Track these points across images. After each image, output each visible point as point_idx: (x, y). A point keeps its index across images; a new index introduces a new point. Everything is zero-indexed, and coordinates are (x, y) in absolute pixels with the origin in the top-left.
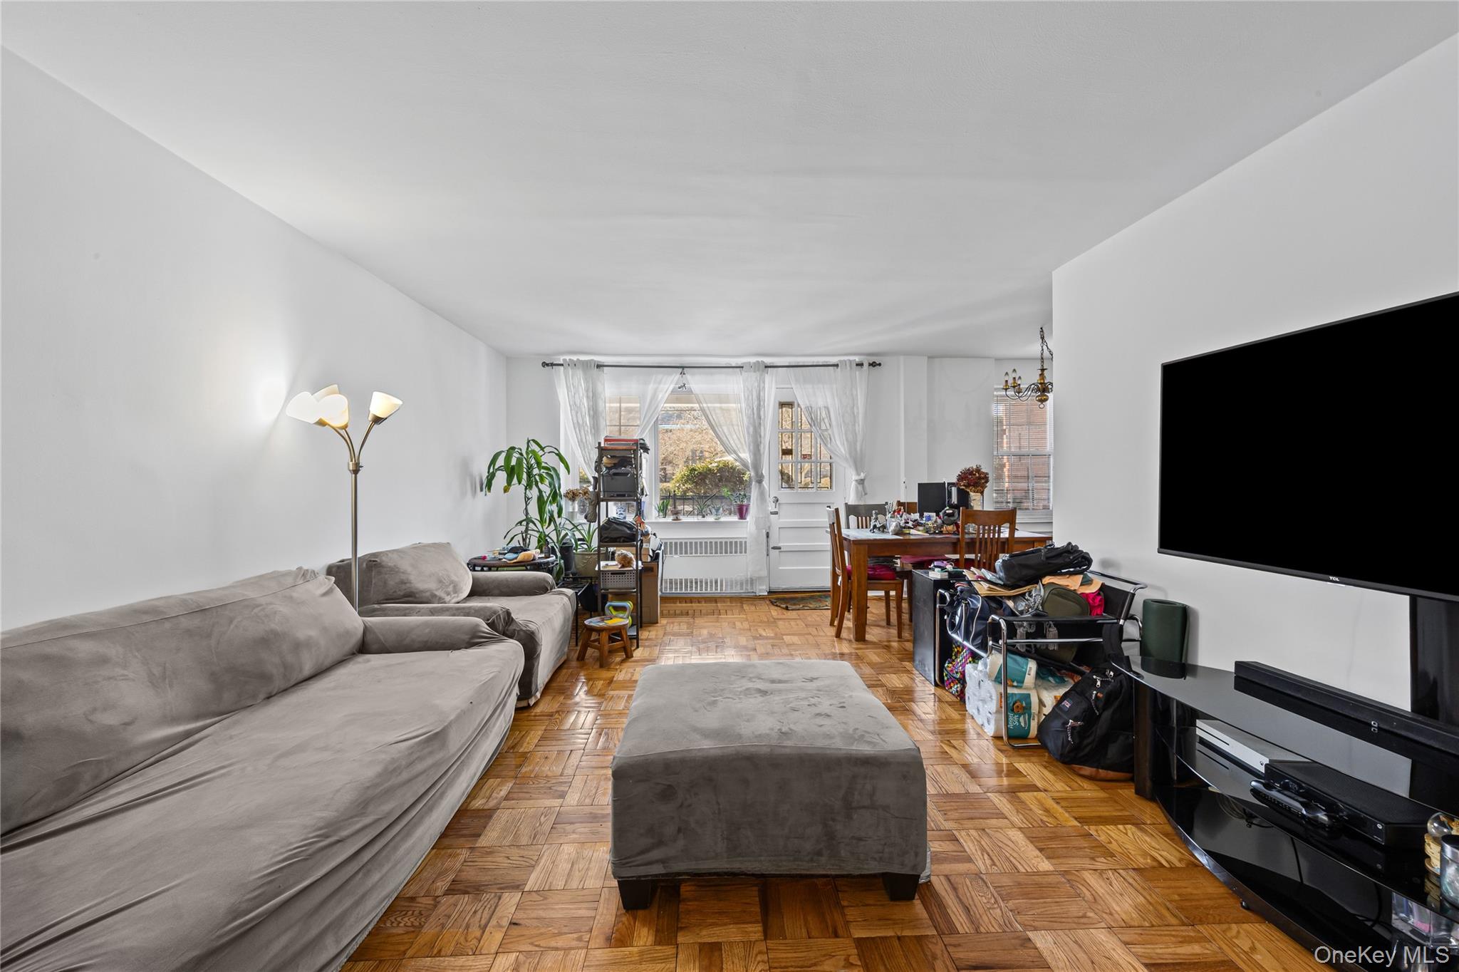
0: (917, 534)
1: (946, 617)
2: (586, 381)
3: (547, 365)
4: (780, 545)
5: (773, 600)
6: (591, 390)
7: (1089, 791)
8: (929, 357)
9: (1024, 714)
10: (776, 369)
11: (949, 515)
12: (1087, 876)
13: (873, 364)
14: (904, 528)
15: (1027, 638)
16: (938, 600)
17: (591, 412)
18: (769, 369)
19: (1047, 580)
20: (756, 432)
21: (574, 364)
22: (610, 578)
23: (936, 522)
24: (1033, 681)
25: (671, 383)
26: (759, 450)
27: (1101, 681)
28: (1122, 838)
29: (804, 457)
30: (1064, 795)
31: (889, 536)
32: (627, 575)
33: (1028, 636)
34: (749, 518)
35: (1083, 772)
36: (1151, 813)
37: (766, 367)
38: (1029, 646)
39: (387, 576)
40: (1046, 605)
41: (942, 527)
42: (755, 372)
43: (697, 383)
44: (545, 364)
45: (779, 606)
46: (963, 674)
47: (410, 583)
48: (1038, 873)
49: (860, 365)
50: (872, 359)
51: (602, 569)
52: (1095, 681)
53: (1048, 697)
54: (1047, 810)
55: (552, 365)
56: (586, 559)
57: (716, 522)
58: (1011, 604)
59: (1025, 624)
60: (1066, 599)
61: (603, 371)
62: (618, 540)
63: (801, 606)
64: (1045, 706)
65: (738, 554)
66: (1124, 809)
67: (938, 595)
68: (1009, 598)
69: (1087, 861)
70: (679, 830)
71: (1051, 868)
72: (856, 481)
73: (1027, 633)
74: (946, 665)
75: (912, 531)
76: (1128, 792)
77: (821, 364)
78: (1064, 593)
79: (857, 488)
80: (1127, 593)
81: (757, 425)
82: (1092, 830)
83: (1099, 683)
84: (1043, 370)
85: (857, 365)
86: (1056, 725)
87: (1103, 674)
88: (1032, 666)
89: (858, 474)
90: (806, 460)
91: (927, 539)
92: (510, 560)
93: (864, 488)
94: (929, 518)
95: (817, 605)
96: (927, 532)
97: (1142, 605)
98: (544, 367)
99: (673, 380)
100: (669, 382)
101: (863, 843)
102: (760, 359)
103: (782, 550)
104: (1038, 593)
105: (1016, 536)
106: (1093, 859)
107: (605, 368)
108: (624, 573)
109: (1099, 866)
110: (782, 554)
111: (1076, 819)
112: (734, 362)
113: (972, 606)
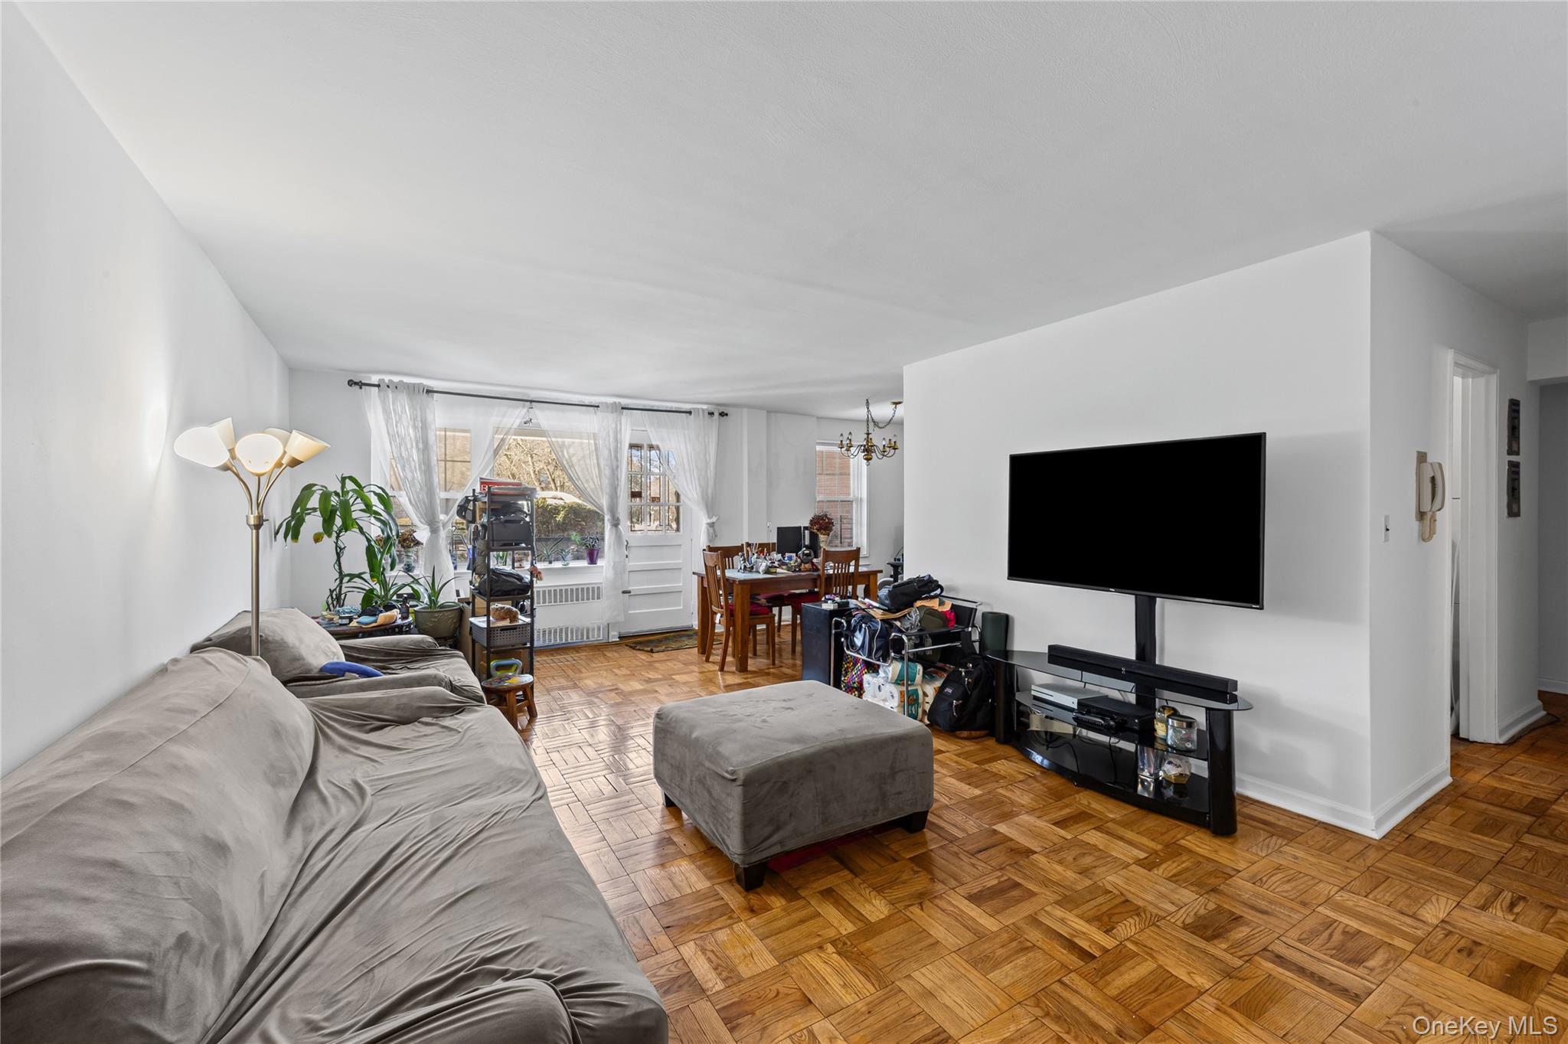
0: (782, 572)
1: (843, 640)
2: (412, 407)
3: (356, 383)
4: (630, 588)
5: (632, 645)
6: (419, 419)
7: (970, 746)
8: (768, 412)
9: (914, 704)
10: (630, 411)
11: (807, 555)
12: (1000, 791)
13: (722, 414)
14: (771, 567)
15: (916, 648)
16: (833, 627)
17: (421, 446)
18: (625, 411)
19: (919, 603)
20: (614, 474)
21: (395, 387)
22: (499, 635)
23: (796, 561)
24: (921, 678)
25: (517, 417)
26: (616, 493)
27: (965, 673)
28: (1003, 768)
29: (654, 499)
30: (959, 751)
31: (761, 576)
32: (518, 629)
33: (916, 646)
34: (600, 562)
35: (962, 736)
36: (1007, 750)
37: (623, 408)
38: (914, 653)
39: (277, 654)
40: (922, 622)
41: (801, 565)
42: (612, 412)
43: (544, 417)
44: (351, 383)
45: (642, 650)
46: (861, 683)
47: (304, 659)
48: (976, 797)
49: (711, 414)
50: (722, 409)
51: (491, 626)
52: (961, 672)
53: (929, 691)
54: (957, 762)
55: (361, 385)
56: (436, 617)
57: (563, 568)
58: (898, 624)
59: (913, 637)
60: (934, 616)
61: (433, 398)
62: (512, 593)
63: (664, 648)
64: (927, 696)
65: (591, 600)
66: (993, 753)
67: (833, 622)
68: (896, 619)
69: (995, 784)
70: (791, 815)
71: (981, 792)
72: (708, 524)
73: (915, 644)
74: (843, 679)
75: (779, 570)
76: (991, 742)
77: (674, 410)
78: (931, 612)
79: (708, 530)
80: (973, 609)
81: (614, 467)
82: (986, 767)
83: (963, 674)
84: (868, 434)
85: (709, 413)
86: (944, 706)
87: (966, 667)
88: (920, 668)
89: (710, 517)
90: (656, 503)
91: (791, 577)
92: (367, 624)
93: (714, 530)
94: (790, 558)
95: (678, 645)
96: (788, 570)
97: (981, 617)
98: (351, 386)
99: (518, 415)
100: (515, 416)
101: (901, 796)
102: (617, 400)
103: (632, 594)
104: (914, 615)
105: (860, 571)
106: (997, 782)
107: (435, 394)
108: (515, 628)
109: (1002, 785)
110: (632, 598)
111: (975, 763)
112: (587, 400)
113: (873, 628)
